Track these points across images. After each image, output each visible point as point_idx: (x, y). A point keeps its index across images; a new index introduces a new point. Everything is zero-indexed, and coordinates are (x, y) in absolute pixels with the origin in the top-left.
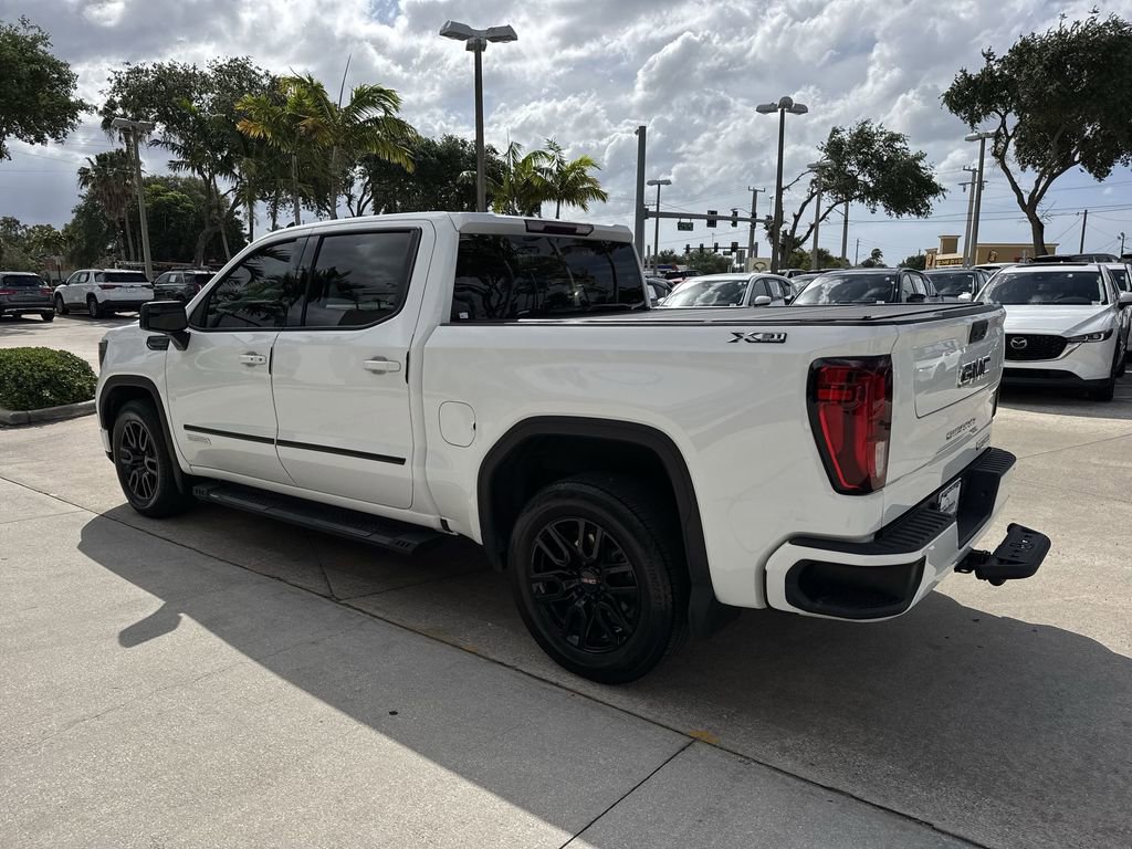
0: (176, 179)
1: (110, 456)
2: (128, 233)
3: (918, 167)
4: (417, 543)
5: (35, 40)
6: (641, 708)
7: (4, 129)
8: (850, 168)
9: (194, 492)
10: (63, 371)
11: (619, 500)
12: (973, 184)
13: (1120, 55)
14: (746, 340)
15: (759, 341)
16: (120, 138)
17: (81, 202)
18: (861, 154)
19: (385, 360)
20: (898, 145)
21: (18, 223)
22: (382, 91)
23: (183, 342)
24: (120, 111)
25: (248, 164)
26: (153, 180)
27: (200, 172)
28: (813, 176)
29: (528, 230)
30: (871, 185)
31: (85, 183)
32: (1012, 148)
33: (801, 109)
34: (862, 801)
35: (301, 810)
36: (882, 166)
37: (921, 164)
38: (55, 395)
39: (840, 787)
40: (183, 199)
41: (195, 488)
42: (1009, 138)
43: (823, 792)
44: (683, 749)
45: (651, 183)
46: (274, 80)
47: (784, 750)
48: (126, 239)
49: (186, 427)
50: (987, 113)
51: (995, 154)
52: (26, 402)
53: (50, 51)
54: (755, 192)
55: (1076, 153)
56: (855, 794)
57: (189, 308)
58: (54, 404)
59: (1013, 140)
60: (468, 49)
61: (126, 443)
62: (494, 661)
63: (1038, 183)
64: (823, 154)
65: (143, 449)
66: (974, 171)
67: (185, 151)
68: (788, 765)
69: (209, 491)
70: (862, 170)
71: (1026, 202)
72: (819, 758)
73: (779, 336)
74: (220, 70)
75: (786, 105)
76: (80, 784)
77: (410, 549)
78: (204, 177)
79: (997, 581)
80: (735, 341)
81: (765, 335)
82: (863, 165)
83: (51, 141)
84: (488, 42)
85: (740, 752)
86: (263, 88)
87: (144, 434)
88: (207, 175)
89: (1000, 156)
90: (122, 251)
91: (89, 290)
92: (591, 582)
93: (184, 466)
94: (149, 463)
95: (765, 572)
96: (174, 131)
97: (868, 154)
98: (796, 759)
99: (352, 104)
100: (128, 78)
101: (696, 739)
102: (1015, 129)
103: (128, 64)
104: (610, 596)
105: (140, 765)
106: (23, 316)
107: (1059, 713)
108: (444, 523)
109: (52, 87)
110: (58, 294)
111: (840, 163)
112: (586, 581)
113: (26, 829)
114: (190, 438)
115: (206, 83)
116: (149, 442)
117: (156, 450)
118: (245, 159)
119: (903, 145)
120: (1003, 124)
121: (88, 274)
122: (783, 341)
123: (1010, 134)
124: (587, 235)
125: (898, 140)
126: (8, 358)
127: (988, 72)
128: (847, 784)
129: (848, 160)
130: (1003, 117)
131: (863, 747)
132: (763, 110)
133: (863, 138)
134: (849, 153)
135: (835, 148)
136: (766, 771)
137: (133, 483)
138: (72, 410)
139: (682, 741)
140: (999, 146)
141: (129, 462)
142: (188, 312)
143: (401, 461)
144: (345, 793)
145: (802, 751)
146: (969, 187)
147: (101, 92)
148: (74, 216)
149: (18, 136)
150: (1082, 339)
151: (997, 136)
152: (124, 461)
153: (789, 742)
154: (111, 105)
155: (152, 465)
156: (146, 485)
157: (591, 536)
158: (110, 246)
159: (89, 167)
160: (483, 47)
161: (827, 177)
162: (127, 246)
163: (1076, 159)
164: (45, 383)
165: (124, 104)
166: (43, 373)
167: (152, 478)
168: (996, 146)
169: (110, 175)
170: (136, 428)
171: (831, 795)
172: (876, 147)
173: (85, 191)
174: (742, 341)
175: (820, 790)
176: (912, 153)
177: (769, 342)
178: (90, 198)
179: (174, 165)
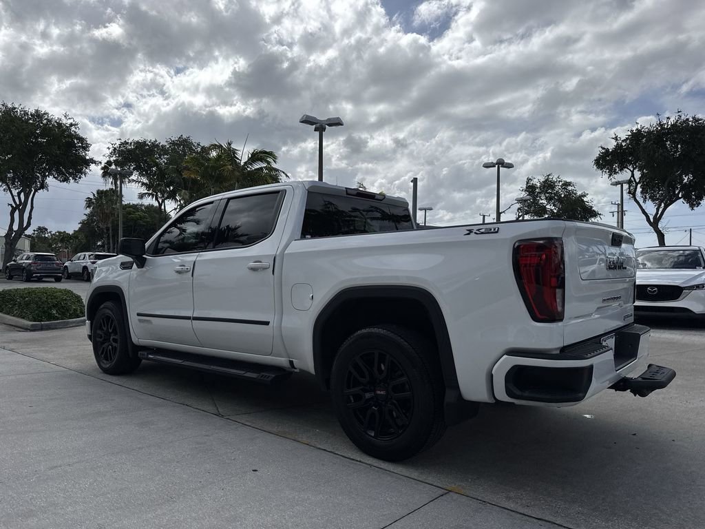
0: (142, 205)
1: (90, 337)
2: (111, 235)
3: (583, 201)
4: (273, 376)
5: (71, 125)
6: (415, 474)
7: (47, 174)
8: (541, 201)
9: (139, 354)
10: (66, 300)
11: (400, 336)
12: (618, 212)
13: (699, 136)
14: (475, 233)
15: (482, 233)
16: (112, 183)
17: (85, 217)
18: (547, 193)
19: (261, 262)
20: (570, 188)
21: (46, 230)
22: (265, 152)
23: (141, 263)
24: (113, 167)
25: (185, 193)
26: (128, 206)
27: (157, 199)
28: (518, 206)
29: (347, 194)
30: (555, 211)
31: (89, 207)
32: (639, 190)
33: (510, 166)
34: (562, 526)
35: (194, 515)
36: (560, 200)
37: (585, 199)
38: (59, 314)
39: (547, 519)
40: (145, 217)
41: (139, 353)
42: (637, 184)
43: (535, 521)
44: (442, 495)
45: (421, 209)
46: (203, 148)
47: (508, 498)
48: (109, 239)
49: (139, 315)
50: (621, 170)
51: (629, 193)
52: (42, 317)
53: (78, 132)
54: (484, 216)
55: (679, 193)
56: (557, 522)
57: (147, 245)
58: (58, 319)
59: (639, 185)
60: (315, 130)
61: (101, 328)
62: (319, 449)
63: (658, 210)
64: (524, 193)
65: (110, 331)
66: (618, 205)
67: (148, 186)
68: (512, 506)
69: (148, 354)
70: (549, 203)
71: (652, 220)
72: (532, 503)
73: (495, 229)
74: (173, 143)
75: (501, 163)
76: (56, 496)
77: (270, 379)
78: (159, 202)
79: (643, 395)
80: (468, 234)
81: (486, 229)
82: (549, 199)
83: (72, 181)
84: (327, 126)
85: (479, 498)
86: (197, 153)
87: (112, 321)
88: (160, 201)
89: (633, 194)
90: (106, 246)
91: (84, 264)
92: (382, 393)
93: (135, 339)
94: (113, 339)
95: (492, 376)
96: (143, 175)
97: (551, 193)
98: (517, 503)
99: (248, 160)
100: (120, 147)
101: (450, 491)
102: (640, 178)
103: (120, 139)
104: (395, 402)
105: (93, 489)
106: (44, 279)
107: (692, 483)
108: (291, 363)
109: (76, 151)
110: (66, 266)
111: (534, 199)
112: (379, 392)
113: (19, 516)
114: (140, 320)
115: (164, 150)
116: (115, 326)
117: (118, 331)
118: (184, 191)
119: (573, 188)
120: (633, 175)
121: (85, 255)
122: (497, 232)
123: (637, 181)
124: (381, 200)
125: (570, 185)
126: (33, 292)
127: (619, 147)
128: (551, 517)
129: (540, 197)
130: (632, 172)
131: (561, 498)
132: (487, 166)
133: (548, 185)
134: (540, 193)
135: (530, 189)
136: (498, 509)
137: (102, 353)
138: (68, 323)
139: (441, 492)
140: (632, 188)
141: (101, 340)
142: (146, 247)
143: (267, 323)
144: (222, 507)
145: (521, 499)
146: (616, 214)
147: (104, 156)
148: (80, 226)
149: (55, 177)
150: (692, 288)
151: (629, 182)
152: (98, 339)
153: (512, 494)
154: (109, 163)
155: (115, 340)
156: (110, 353)
157: (382, 366)
158: (99, 243)
159: (92, 197)
160: (324, 129)
161: (528, 206)
162: (109, 243)
163: (680, 196)
164: (54, 306)
165: (116, 163)
166: (54, 300)
167: (114, 349)
168: (629, 188)
169: (104, 203)
170: (108, 318)
171: (540, 522)
172: (557, 189)
173: (88, 211)
174: (472, 235)
175: (534, 519)
176: (579, 193)
177: (488, 233)
178: (90, 216)
179: (141, 196)
